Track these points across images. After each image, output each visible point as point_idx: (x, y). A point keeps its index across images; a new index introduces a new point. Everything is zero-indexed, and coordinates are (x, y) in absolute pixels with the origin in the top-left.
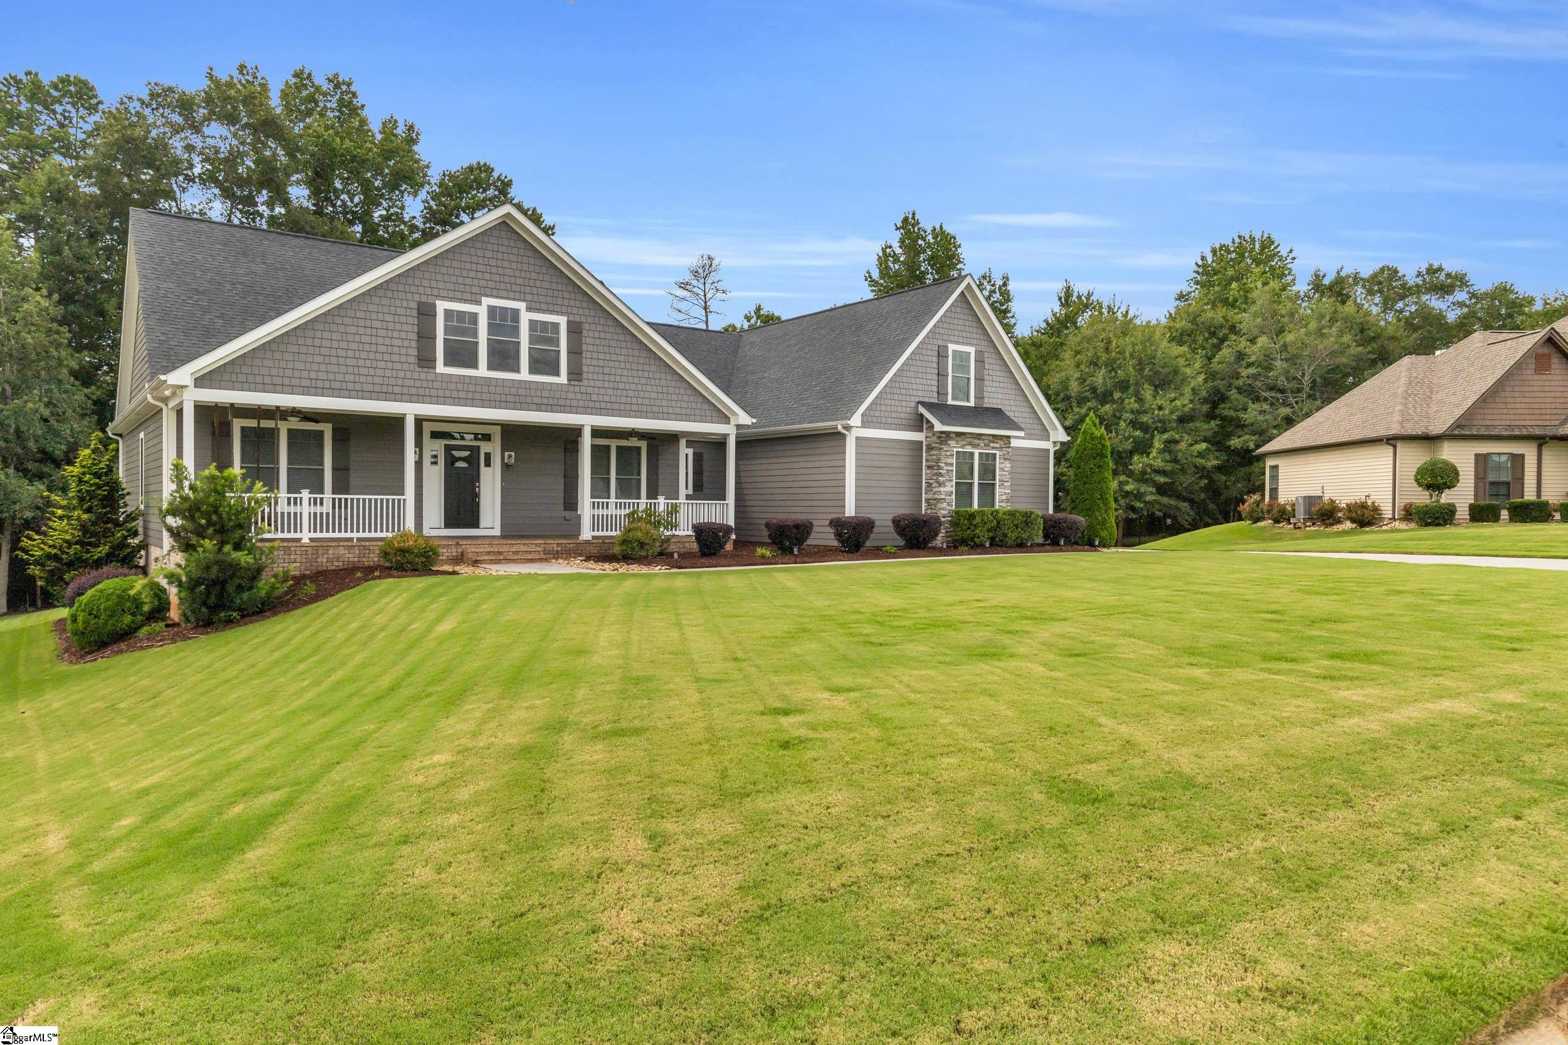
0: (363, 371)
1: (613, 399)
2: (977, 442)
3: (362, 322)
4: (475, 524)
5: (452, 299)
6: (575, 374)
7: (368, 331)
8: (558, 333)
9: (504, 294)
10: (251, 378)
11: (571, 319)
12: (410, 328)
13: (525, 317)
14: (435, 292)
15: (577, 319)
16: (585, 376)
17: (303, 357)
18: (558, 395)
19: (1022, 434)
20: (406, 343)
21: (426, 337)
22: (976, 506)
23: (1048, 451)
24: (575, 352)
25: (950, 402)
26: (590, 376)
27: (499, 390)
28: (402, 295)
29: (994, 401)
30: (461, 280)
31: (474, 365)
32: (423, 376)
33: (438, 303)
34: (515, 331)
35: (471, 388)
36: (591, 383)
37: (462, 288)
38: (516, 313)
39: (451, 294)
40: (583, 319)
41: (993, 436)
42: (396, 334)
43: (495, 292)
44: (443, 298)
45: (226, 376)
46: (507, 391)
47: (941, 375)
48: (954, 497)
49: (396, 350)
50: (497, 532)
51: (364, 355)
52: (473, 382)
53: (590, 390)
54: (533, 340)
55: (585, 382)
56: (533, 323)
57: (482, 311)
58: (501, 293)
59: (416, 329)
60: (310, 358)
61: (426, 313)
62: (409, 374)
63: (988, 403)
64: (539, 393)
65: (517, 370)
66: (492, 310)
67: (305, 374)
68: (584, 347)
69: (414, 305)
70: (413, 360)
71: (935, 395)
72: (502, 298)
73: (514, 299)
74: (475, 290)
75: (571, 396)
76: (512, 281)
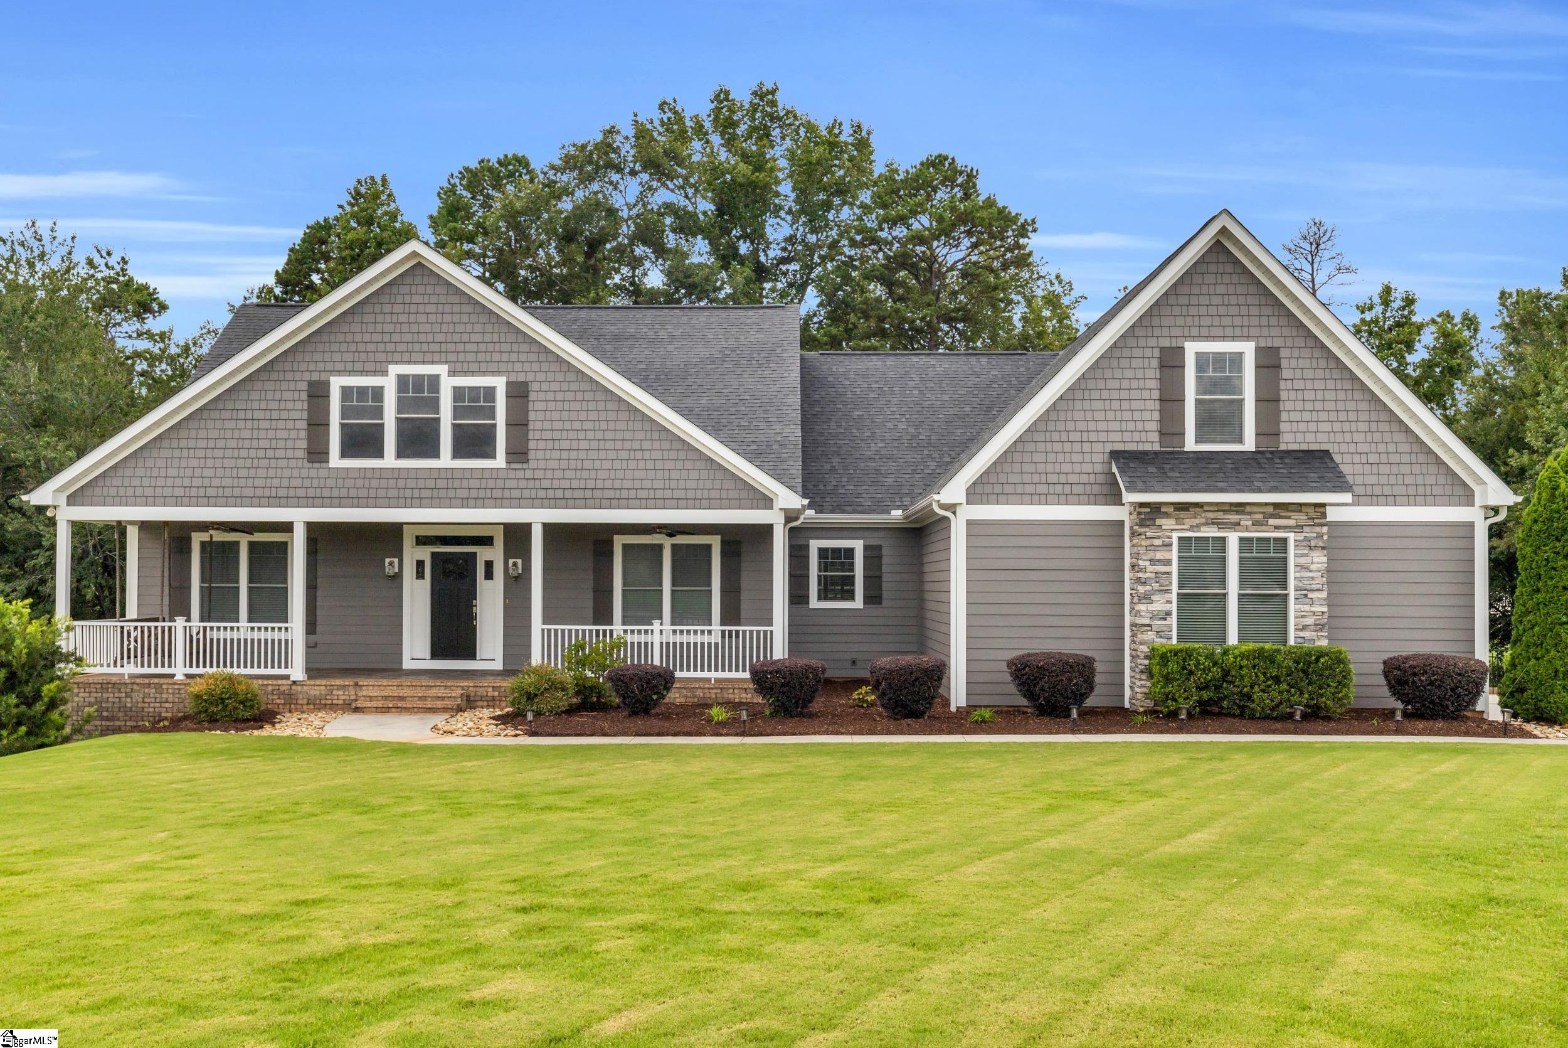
0: (243, 473)
1: (576, 483)
2: (1234, 518)
3: (241, 415)
4: (471, 654)
5: (352, 373)
6: (518, 454)
7: (249, 424)
8: (493, 400)
9: (419, 356)
10: (122, 491)
11: (513, 378)
12: (297, 415)
13: (447, 385)
14: (329, 366)
15: (521, 378)
16: (531, 455)
17: (176, 463)
18: (491, 484)
19: (1347, 497)
20: (293, 434)
21: (317, 425)
22: (1233, 639)
23: (1471, 525)
24: (518, 424)
25: (1190, 444)
26: (540, 454)
27: (411, 483)
28: (289, 376)
29: (1310, 437)
30: (362, 347)
31: (379, 453)
32: (313, 473)
33: (332, 379)
34: (434, 405)
35: (375, 483)
36: (542, 464)
37: (363, 356)
38: (434, 380)
39: (349, 366)
40: (530, 377)
41: (1276, 505)
42: (281, 424)
43: (406, 357)
44: (339, 373)
45: (98, 491)
46: (421, 484)
47: (1171, 400)
48: (1174, 620)
49: (281, 444)
50: (498, 665)
51: (244, 453)
52: (377, 475)
53: (539, 474)
54: (457, 412)
55: (532, 464)
56: (458, 393)
57: (389, 384)
58: (415, 357)
59: (305, 415)
60: (183, 463)
61: (318, 394)
62: (296, 473)
63: (1289, 441)
64: (465, 483)
65: (436, 455)
66: (402, 381)
67: (178, 482)
68: (532, 416)
69: (304, 386)
70: (301, 454)
71: (1155, 437)
72: (415, 363)
73: (432, 362)
74: (380, 357)
75: (512, 484)
76: (430, 339)
